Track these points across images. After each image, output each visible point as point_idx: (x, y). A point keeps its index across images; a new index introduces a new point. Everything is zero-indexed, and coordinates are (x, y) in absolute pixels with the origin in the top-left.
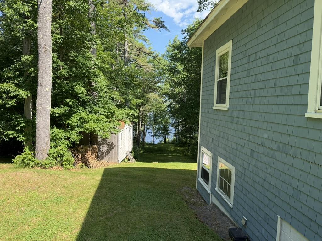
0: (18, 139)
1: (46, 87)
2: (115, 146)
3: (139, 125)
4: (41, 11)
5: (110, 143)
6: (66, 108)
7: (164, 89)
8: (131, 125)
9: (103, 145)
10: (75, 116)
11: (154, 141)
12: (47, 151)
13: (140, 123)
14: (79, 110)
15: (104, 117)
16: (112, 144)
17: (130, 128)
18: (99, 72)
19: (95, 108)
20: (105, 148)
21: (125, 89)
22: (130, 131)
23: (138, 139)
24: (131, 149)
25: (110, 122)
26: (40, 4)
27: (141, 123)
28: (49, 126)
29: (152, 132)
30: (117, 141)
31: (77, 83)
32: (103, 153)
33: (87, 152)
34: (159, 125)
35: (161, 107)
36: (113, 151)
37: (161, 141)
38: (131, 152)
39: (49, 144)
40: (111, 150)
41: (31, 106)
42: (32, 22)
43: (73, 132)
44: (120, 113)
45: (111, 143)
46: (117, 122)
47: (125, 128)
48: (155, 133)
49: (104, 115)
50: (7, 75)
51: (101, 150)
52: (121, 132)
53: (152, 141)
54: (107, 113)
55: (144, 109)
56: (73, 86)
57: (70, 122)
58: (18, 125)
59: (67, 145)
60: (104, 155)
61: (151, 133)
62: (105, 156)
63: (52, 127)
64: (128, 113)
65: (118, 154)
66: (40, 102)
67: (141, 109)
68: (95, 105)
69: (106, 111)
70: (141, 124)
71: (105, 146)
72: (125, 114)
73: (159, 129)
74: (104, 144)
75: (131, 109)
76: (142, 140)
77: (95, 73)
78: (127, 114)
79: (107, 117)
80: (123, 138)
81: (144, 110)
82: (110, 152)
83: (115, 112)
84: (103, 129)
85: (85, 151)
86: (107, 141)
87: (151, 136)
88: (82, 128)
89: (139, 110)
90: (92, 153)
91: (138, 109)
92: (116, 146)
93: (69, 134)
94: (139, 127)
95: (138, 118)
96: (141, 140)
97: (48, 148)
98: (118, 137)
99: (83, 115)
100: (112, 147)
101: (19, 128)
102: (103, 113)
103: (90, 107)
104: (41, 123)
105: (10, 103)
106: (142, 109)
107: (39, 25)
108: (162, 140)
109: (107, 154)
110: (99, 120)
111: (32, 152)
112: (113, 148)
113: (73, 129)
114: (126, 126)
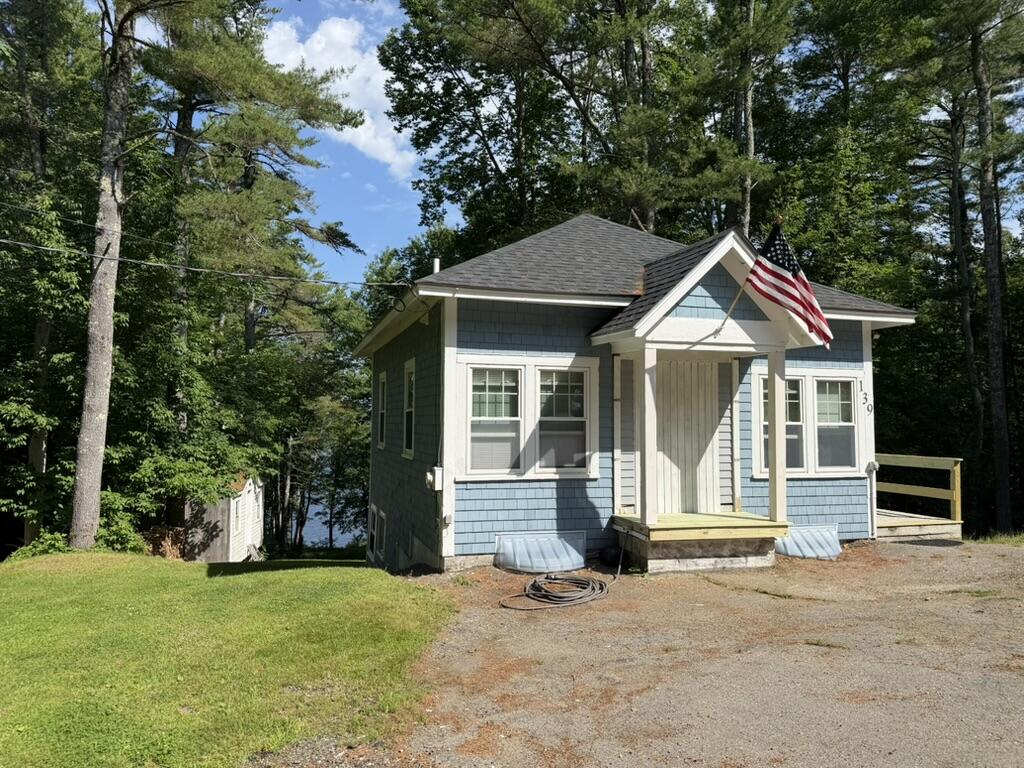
0: (16, 514)
1: (100, 412)
2: (222, 530)
3: (283, 488)
4: (98, 281)
5: (210, 523)
6: (128, 449)
7: (360, 384)
8: (261, 484)
9: (194, 530)
10: (146, 462)
11: (334, 538)
12: (94, 533)
13: (288, 482)
14: (152, 452)
15: (205, 465)
16: (215, 526)
17: (258, 490)
18: (196, 374)
19: (185, 447)
20: (198, 536)
21: (247, 400)
22: (257, 498)
23: (282, 531)
24: (258, 543)
25: (215, 475)
26: (97, 268)
27: (291, 481)
28: (99, 485)
29: (328, 510)
30: (226, 518)
31: (154, 400)
32: (193, 547)
33: (164, 540)
34: (352, 488)
35: (354, 433)
36: (217, 541)
37: (356, 539)
38: (260, 549)
39: (98, 521)
40: (212, 540)
41: (45, 446)
42: (81, 298)
43: (143, 495)
44: (237, 455)
45: (213, 523)
46: (230, 475)
47: (245, 491)
48: (338, 513)
49: (205, 461)
50: (12, 387)
51: (189, 540)
52: (236, 500)
53: (328, 541)
54: (210, 456)
55: (298, 442)
56: (146, 406)
57: (139, 476)
58: (21, 486)
59: (130, 521)
60: (196, 551)
61: (325, 514)
62: (199, 553)
63: (103, 488)
64: (254, 456)
65: (228, 548)
66: (86, 440)
67: (291, 441)
68: (184, 442)
69: (209, 453)
70: (291, 486)
71: (199, 531)
72: (249, 459)
73: (349, 502)
74: (196, 527)
75: (263, 444)
76: (296, 536)
77: (187, 377)
78: (253, 459)
79: (210, 463)
80: (240, 515)
81: (300, 446)
82: (209, 546)
83: (226, 454)
84: (204, 488)
85: (160, 537)
86: (203, 519)
87: (325, 523)
88: (161, 486)
89: (286, 445)
90: (174, 543)
91: (283, 442)
92: (225, 530)
93: (133, 499)
94: (283, 494)
95: (282, 466)
96: (291, 535)
97: (96, 527)
98: (229, 510)
99: (163, 461)
100: (214, 533)
101: (23, 492)
102: (203, 457)
103: (176, 446)
104: (86, 477)
105: (16, 440)
106: (295, 443)
107: (92, 302)
108: (361, 536)
109: (204, 550)
110: (194, 470)
111: (64, 535)
112: (217, 536)
113: (142, 489)
114: (249, 485)
